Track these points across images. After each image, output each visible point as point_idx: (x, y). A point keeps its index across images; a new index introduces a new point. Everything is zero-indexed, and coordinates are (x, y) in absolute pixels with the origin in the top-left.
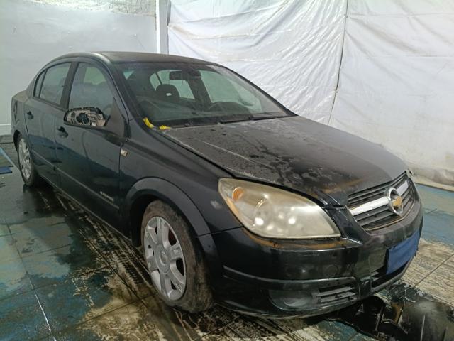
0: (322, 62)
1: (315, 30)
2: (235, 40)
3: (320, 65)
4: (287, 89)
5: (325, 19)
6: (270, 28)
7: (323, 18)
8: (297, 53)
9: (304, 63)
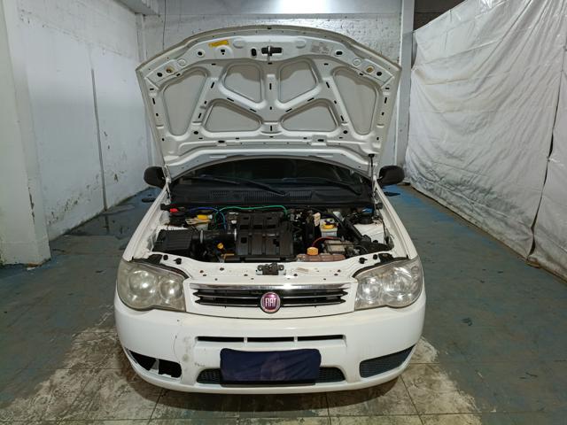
0: (536, 116)
1: (532, 71)
2: (459, 85)
3: (534, 120)
4: (502, 152)
5: (543, 56)
6: (489, 69)
7: (541, 53)
8: (513, 102)
9: (519, 116)
